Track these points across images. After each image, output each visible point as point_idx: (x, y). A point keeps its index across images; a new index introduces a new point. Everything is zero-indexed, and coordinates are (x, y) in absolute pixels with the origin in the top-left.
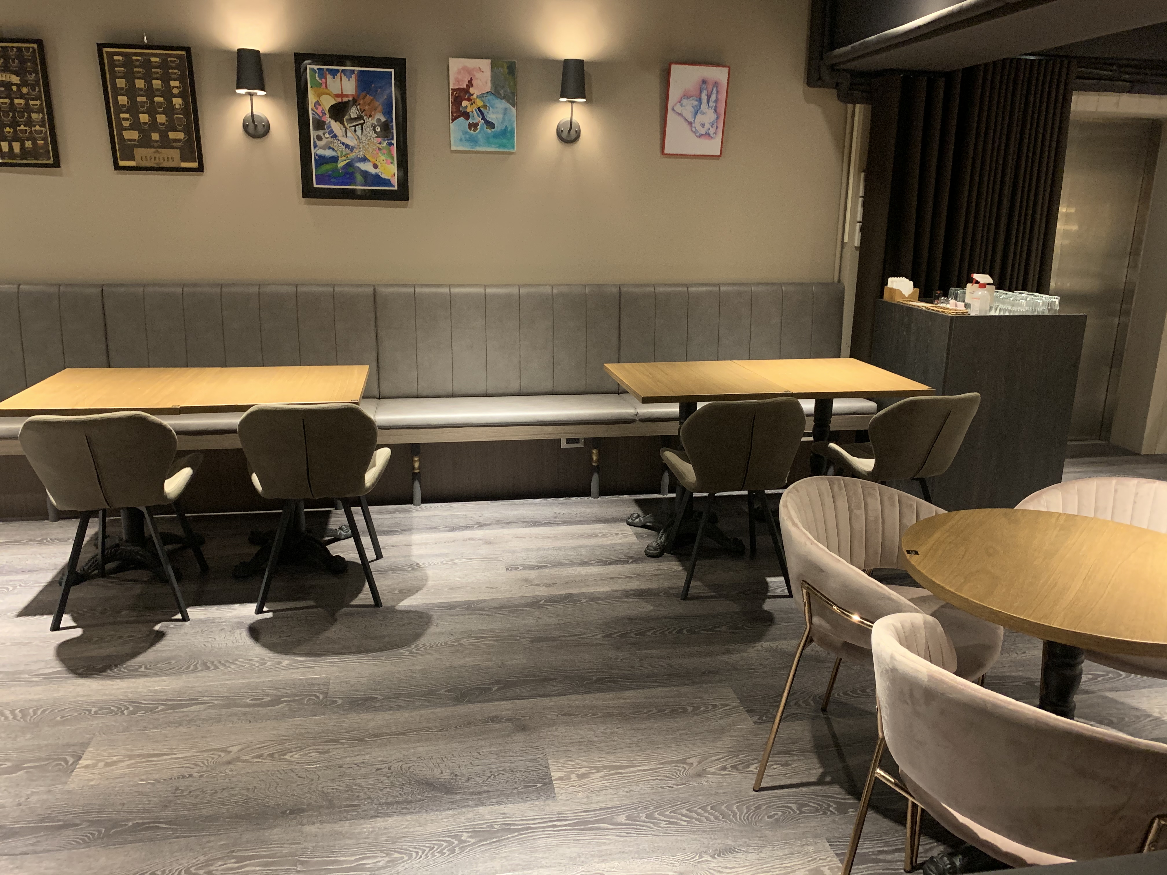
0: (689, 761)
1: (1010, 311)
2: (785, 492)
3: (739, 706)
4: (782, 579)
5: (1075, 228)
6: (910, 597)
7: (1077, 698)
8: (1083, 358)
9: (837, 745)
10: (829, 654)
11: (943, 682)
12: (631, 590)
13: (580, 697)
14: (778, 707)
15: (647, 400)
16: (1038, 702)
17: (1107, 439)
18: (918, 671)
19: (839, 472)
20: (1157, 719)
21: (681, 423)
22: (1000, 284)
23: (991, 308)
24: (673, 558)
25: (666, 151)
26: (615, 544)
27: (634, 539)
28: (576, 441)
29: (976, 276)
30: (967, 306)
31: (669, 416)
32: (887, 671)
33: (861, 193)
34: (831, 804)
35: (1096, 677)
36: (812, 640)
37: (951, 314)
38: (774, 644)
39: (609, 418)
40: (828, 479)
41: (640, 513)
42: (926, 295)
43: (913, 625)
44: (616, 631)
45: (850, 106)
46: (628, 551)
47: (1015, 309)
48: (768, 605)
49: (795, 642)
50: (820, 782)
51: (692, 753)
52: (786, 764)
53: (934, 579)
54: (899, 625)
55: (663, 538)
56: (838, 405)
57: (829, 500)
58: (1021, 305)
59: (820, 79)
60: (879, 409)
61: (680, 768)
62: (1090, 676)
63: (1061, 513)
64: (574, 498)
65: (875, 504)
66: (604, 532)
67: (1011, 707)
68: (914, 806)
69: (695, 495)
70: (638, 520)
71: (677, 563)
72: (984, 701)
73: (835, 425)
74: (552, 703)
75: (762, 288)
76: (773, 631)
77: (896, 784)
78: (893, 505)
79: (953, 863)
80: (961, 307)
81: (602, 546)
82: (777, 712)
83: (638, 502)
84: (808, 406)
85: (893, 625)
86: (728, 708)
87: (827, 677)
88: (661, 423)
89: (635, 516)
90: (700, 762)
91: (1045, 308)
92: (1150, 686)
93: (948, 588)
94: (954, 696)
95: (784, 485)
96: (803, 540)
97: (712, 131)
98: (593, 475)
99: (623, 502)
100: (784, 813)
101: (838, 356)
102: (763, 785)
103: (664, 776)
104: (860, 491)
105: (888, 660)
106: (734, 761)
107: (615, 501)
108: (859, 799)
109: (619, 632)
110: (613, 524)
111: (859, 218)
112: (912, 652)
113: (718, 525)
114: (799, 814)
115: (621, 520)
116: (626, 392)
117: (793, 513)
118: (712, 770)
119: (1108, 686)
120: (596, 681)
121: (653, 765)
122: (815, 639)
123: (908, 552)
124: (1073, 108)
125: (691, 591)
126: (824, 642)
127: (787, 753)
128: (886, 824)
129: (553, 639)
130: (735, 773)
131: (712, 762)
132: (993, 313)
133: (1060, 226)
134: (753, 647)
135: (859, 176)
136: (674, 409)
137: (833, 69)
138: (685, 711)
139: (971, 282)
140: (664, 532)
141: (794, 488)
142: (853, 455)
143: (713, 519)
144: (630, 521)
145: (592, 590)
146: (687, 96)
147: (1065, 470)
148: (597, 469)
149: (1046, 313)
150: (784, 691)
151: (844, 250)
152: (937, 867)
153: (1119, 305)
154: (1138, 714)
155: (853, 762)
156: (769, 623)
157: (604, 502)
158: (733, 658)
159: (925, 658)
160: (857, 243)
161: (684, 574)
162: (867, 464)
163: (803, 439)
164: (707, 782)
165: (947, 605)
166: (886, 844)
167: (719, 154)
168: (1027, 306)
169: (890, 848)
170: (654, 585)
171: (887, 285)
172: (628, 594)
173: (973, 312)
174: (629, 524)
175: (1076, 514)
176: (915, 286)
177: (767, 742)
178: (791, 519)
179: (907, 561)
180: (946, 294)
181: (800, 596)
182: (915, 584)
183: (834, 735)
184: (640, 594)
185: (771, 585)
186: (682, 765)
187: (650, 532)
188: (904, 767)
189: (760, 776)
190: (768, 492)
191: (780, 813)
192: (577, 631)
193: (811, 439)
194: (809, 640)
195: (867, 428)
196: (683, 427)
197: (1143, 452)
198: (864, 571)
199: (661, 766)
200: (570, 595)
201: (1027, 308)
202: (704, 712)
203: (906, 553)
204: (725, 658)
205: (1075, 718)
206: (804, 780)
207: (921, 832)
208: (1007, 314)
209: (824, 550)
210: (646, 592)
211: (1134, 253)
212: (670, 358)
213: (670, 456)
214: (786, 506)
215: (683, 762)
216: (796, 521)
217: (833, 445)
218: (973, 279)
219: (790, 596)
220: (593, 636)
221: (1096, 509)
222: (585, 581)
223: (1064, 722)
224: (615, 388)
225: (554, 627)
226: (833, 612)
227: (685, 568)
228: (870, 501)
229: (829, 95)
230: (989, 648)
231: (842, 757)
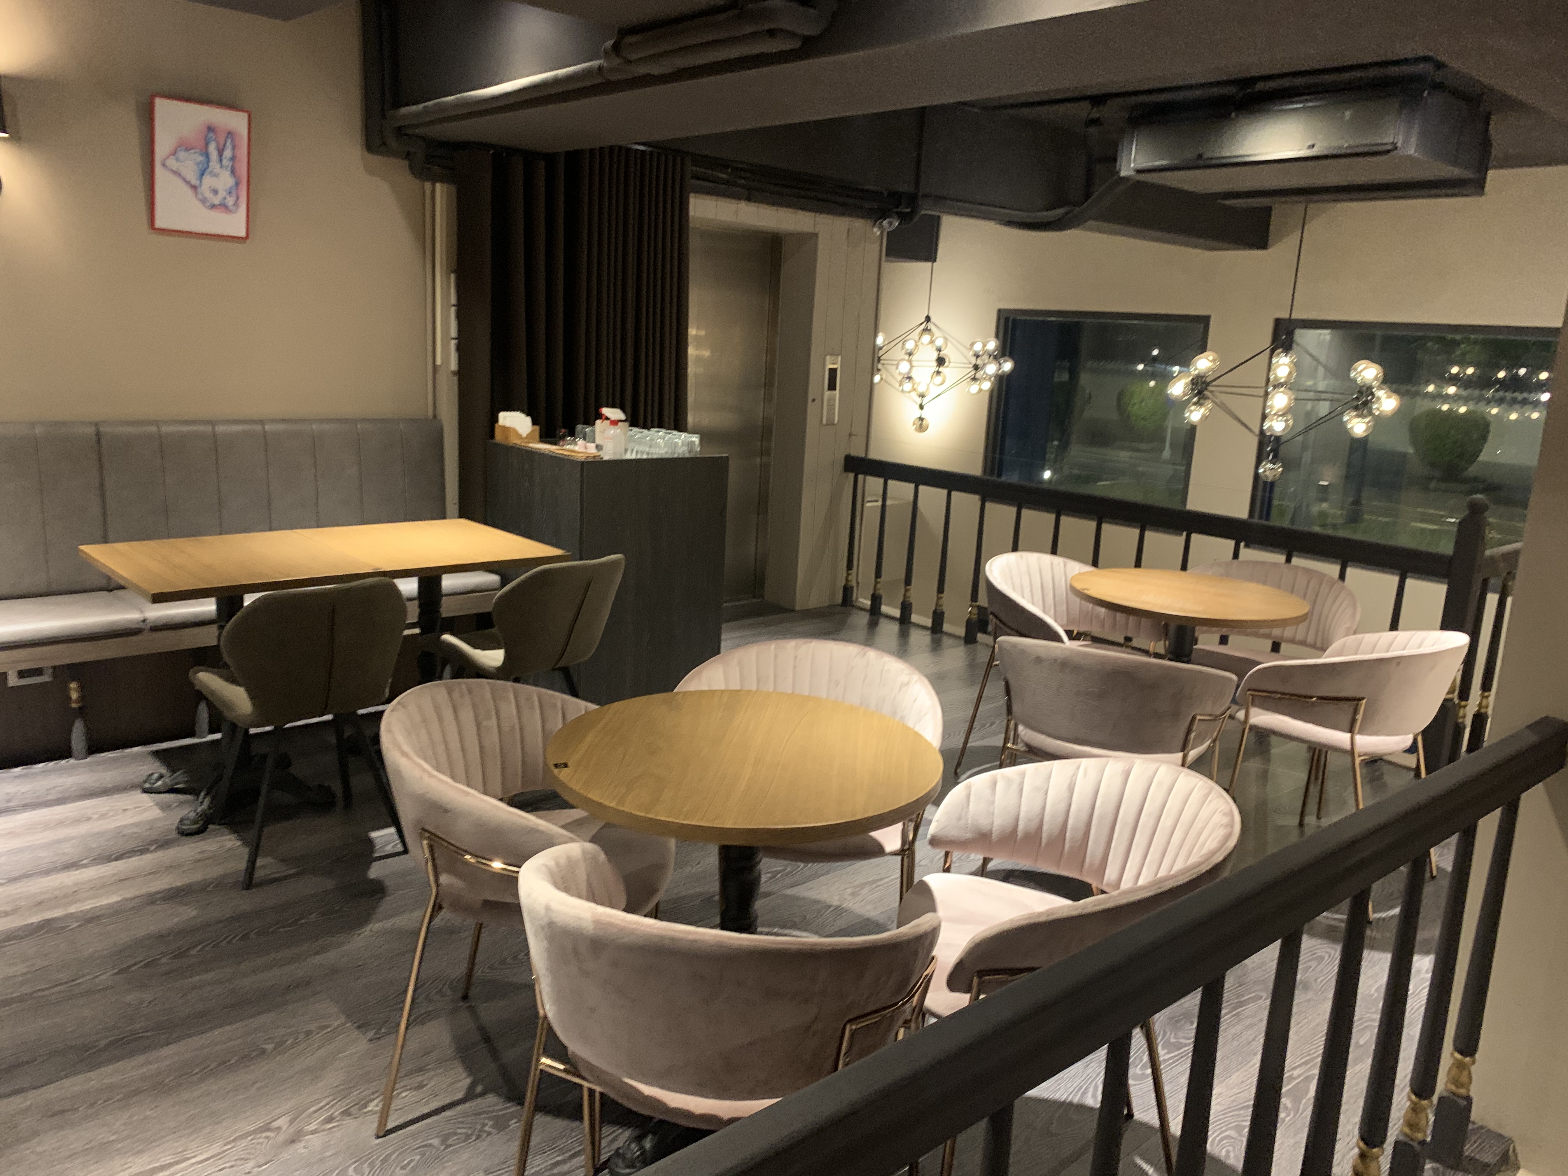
0: (275, 1124)
1: (648, 454)
2: (388, 708)
3: (344, 1024)
4: (392, 830)
5: (706, 353)
6: (563, 823)
7: (759, 905)
8: (729, 506)
9: (487, 1039)
10: (464, 921)
11: (610, 924)
12: (157, 893)
13: (79, 1078)
14: (402, 1009)
15: (159, 598)
16: (718, 920)
17: (763, 597)
18: (580, 919)
19: (458, 674)
20: (837, 907)
21: (221, 628)
22: (634, 421)
23: (626, 450)
24: (226, 831)
25: (158, 224)
26: (125, 826)
27: (156, 813)
28: (38, 672)
29: (606, 411)
30: (599, 448)
31: (201, 618)
32: (543, 928)
33: (453, 300)
34: (486, 1121)
35: (774, 874)
36: (441, 908)
37: (581, 457)
38: (388, 924)
39: (97, 630)
40: (445, 685)
41: (164, 770)
42: (548, 434)
43: (569, 860)
44: (137, 960)
45: (428, 185)
46: (147, 833)
47: (653, 450)
48: (375, 871)
49: (417, 914)
50: (470, 1095)
51: (278, 1111)
52: (420, 1086)
53: (590, 796)
54: (552, 863)
55: (207, 801)
56: (448, 582)
57: (448, 714)
58: (658, 445)
59: (384, 144)
60: (503, 584)
61: (261, 1140)
62: (769, 875)
63: (723, 691)
64: (41, 765)
65: (509, 709)
66: (103, 810)
67: (691, 937)
68: (591, 1092)
69: (253, 731)
70: (160, 783)
71: (232, 837)
72: (662, 937)
73: (448, 608)
74: (28, 1103)
75: (326, 427)
76: (387, 904)
77: (565, 1071)
78: (532, 707)
79: (642, 1148)
80: (591, 449)
81: (100, 834)
82: (401, 1016)
83: (158, 755)
84: (409, 587)
85: (546, 866)
86: (329, 1030)
87: (465, 953)
88: (187, 630)
89: (156, 776)
90: (292, 1122)
91: (685, 448)
92: (828, 873)
93: (607, 803)
94: (625, 940)
95: (383, 700)
96: (417, 773)
97: (230, 201)
98: (72, 724)
99: (134, 758)
100: (423, 1155)
101: (443, 516)
102: (390, 1126)
103: (236, 1160)
104: (488, 695)
105: (543, 912)
106: (344, 1104)
107: (114, 760)
108: (521, 1103)
109: (141, 961)
110: (116, 796)
111: (454, 333)
112: (573, 895)
113: (292, 770)
114: (444, 1150)
115: (133, 787)
116: (122, 588)
117: (400, 738)
118: (312, 1127)
119: (788, 881)
120: (107, 1046)
121: (215, 1149)
122: (444, 905)
123: (556, 766)
124: (691, 213)
125: (259, 874)
126: (458, 905)
127: (421, 1070)
128: (559, 1124)
129: (21, 999)
130: (348, 1121)
131: (310, 1116)
132: (629, 456)
133: (691, 351)
134: (360, 934)
135: (449, 279)
136: (208, 607)
137: (400, 132)
138: (263, 1052)
139: (601, 418)
140: (206, 795)
141: (398, 703)
142: (475, 647)
143: (284, 762)
144: (147, 785)
145: (87, 905)
146: (184, 146)
147: (723, 637)
148: (81, 712)
149: (687, 455)
150: (408, 986)
151: (437, 376)
152: (624, 1159)
153: (759, 443)
154: (819, 906)
155: (510, 1056)
156: (379, 896)
157: (99, 763)
158: (331, 957)
159: (588, 899)
160: (454, 366)
161: (245, 852)
162: (493, 658)
163: (407, 632)
164: (305, 1147)
165: (607, 825)
166: (562, 1151)
167: (243, 234)
168: (665, 446)
169: (567, 1155)
170: (197, 877)
171: (497, 421)
172: (151, 900)
173: (607, 455)
174: (146, 791)
175: (739, 688)
176: (534, 423)
177: (391, 1063)
178: (399, 748)
179: (556, 778)
180: (572, 433)
181: (420, 851)
182: (567, 805)
183: (482, 1029)
184: (174, 895)
185: (376, 841)
186: (264, 1135)
187: (181, 797)
188: (574, 1047)
189: (384, 1114)
190: (361, 712)
191: (418, 1157)
192: (63, 976)
193: (417, 631)
194: (438, 908)
195: (490, 609)
196: (224, 633)
197: (797, 608)
198: (501, 800)
199: (229, 1147)
200: (48, 922)
201: (666, 450)
202: (292, 1046)
203: (553, 768)
204: (318, 959)
205: (759, 929)
206: (448, 1101)
207: (602, 1122)
208: (645, 457)
209: (447, 783)
210: (183, 890)
211: (768, 384)
212: (194, 531)
213: (207, 679)
214: (389, 731)
215: (266, 1128)
216: (406, 748)
217: (447, 637)
218: (602, 415)
219: (406, 851)
220: (97, 977)
221: (759, 680)
222: (73, 894)
223: (748, 940)
224: (103, 582)
225: (20, 979)
226: (467, 863)
227: (246, 842)
228: (503, 706)
229: (399, 168)
230: (660, 867)
231: (494, 1053)
